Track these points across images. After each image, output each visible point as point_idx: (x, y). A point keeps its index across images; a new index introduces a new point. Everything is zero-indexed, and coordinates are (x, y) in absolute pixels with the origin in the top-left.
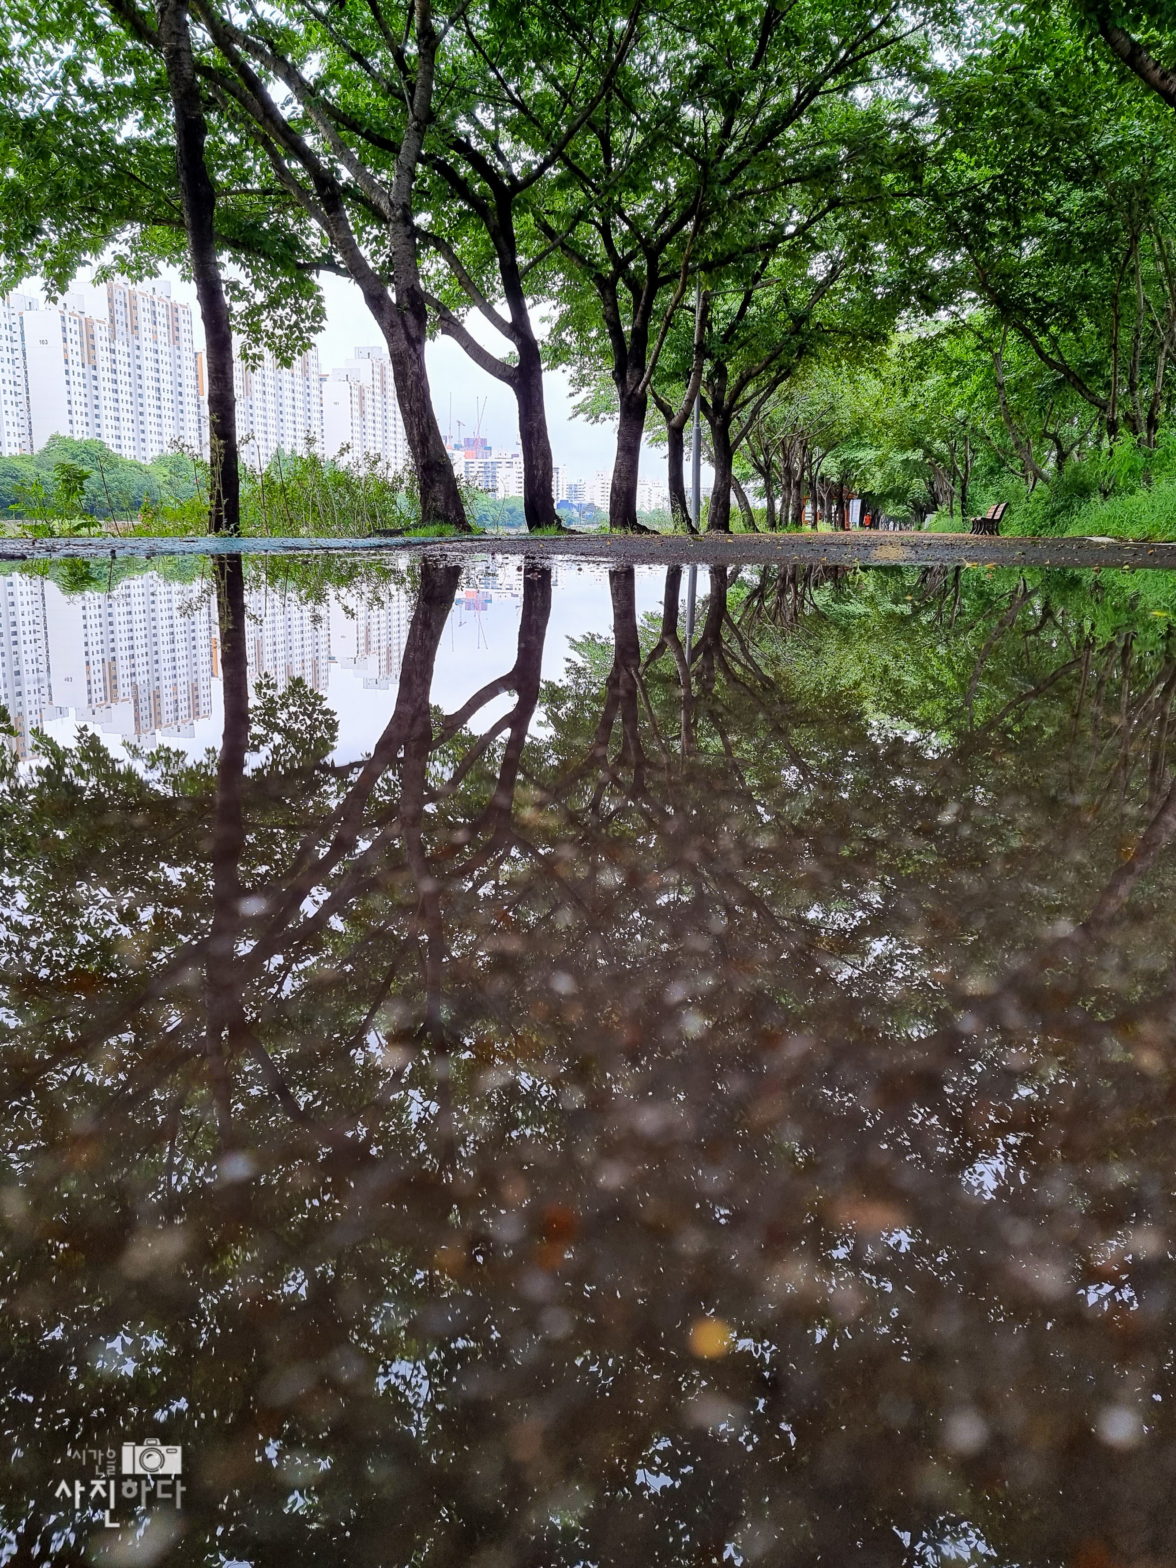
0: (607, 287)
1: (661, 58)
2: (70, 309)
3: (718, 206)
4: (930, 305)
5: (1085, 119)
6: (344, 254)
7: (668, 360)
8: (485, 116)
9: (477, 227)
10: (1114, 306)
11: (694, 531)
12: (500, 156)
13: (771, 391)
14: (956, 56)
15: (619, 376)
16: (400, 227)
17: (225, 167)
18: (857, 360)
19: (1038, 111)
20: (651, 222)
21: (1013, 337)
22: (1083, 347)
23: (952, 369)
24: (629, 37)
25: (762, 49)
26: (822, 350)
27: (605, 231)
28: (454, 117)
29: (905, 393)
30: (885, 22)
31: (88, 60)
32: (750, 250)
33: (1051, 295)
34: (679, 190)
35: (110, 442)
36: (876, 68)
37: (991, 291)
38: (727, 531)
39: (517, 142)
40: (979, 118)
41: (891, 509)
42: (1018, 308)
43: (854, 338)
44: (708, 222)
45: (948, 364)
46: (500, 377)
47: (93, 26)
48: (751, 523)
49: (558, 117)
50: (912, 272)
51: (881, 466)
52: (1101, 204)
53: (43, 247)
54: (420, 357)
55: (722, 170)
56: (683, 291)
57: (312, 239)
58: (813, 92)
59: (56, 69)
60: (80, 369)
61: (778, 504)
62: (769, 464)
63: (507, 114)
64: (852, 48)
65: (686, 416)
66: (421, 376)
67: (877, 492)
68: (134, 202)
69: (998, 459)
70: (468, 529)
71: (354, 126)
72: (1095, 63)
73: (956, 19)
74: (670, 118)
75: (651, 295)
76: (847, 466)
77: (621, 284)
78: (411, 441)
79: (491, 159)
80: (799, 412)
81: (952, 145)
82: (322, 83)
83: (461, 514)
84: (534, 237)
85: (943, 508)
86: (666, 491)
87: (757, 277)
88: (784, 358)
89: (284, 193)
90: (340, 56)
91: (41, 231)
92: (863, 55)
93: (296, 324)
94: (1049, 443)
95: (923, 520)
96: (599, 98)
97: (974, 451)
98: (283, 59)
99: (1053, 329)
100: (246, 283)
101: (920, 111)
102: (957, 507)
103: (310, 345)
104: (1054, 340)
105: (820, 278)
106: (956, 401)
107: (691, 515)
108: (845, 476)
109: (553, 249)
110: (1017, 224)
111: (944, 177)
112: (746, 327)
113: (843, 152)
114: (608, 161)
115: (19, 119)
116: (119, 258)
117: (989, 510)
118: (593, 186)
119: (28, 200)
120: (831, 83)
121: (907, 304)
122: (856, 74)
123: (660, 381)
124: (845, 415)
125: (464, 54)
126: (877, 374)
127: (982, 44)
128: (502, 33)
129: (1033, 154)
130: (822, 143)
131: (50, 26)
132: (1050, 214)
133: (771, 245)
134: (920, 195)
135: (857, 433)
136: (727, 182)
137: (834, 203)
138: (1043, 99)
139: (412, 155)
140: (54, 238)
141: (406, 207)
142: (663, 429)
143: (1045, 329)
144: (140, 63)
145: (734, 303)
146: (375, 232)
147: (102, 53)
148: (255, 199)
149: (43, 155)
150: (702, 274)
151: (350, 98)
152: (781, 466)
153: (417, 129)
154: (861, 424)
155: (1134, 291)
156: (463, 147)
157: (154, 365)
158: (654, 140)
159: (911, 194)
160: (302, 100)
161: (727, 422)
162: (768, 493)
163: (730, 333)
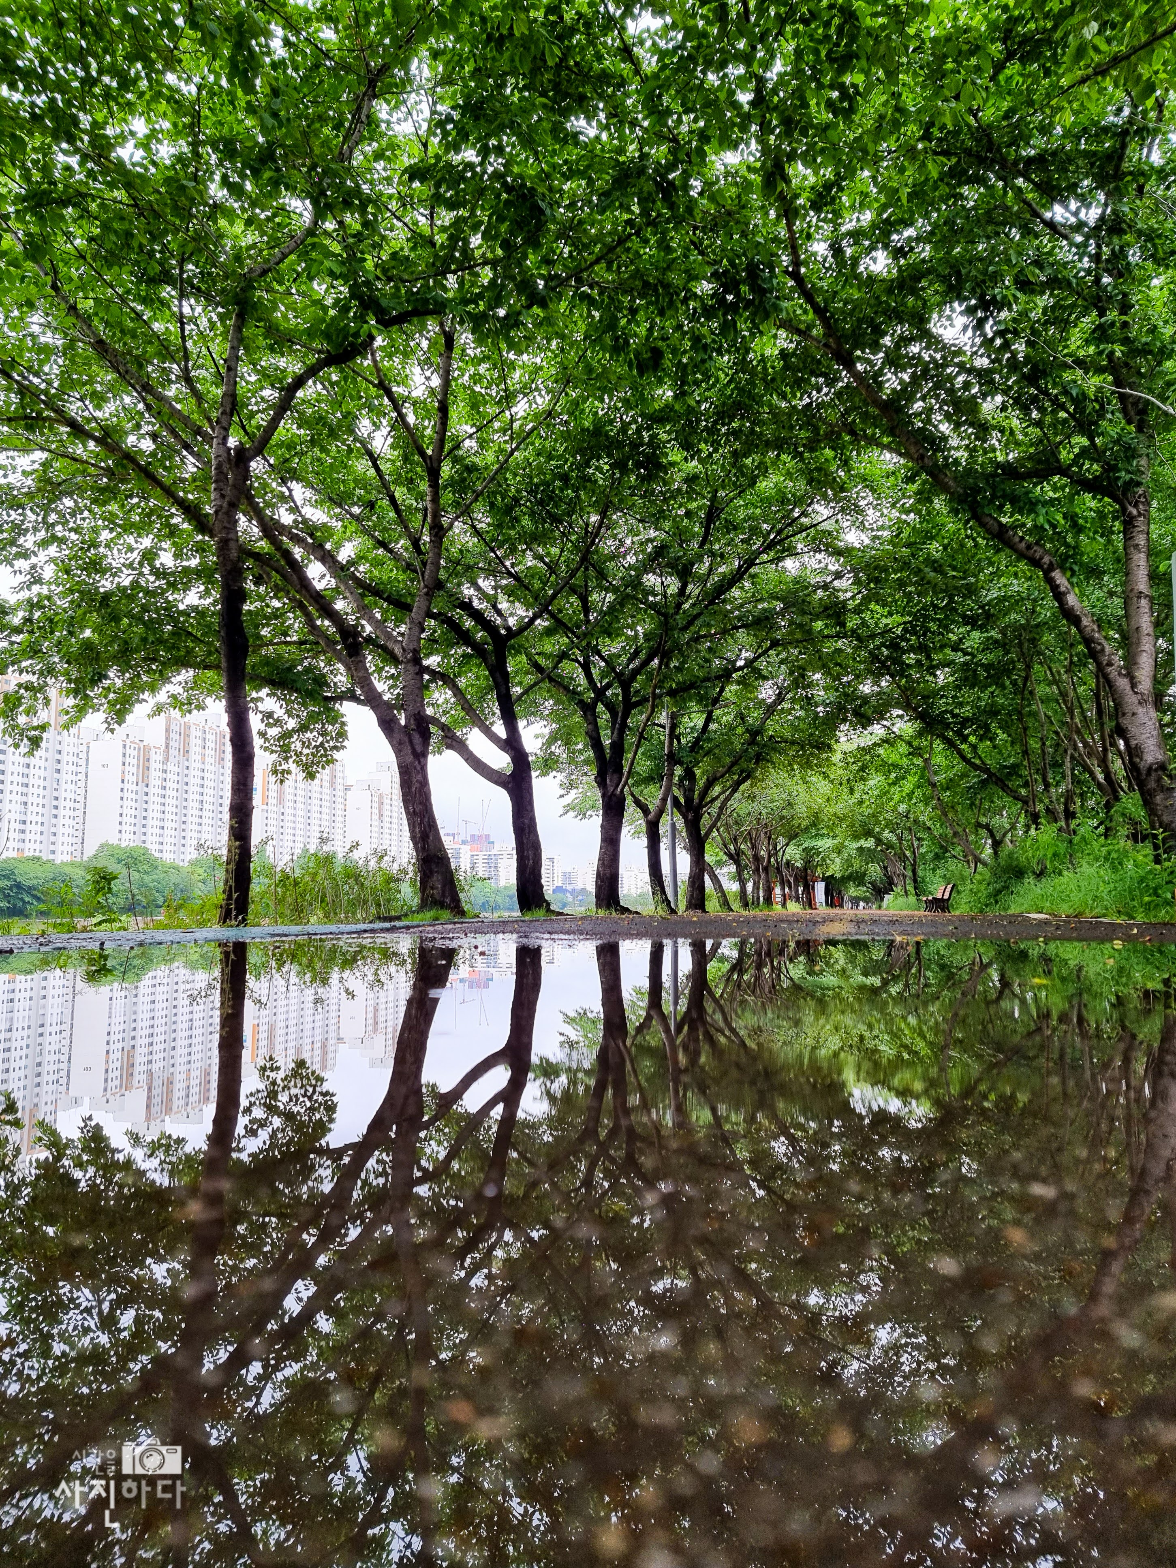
0: (588, 710)
1: (628, 542)
2: (131, 738)
3: (677, 647)
4: (864, 720)
5: (973, 580)
6: (362, 688)
7: (644, 766)
8: (486, 584)
9: (479, 666)
10: (1020, 720)
11: (673, 911)
12: (499, 612)
13: (735, 791)
14: (863, 537)
15: (601, 780)
16: (410, 667)
17: (268, 625)
18: (807, 765)
19: (933, 574)
20: (624, 659)
21: (938, 745)
22: (1000, 753)
23: (889, 771)
24: (600, 527)
25: (707, 533)
26: (775, 757)
27: (586, 667)
28: (459, 585)
29: (852, 791)
30: (804, 514)
31: (161, 549)
32: (707, 679)
33: (966, 711)
34: (645, 635)
35: (153, 848)
36: (800, 546)
37: (915, 710)
38: (704, 910)
39: (512, 602)
40: (887, 580)
41: (853, 891)
42: (940, 722)
43: (802, 747)
44: (670, 659)
45: (887, 768)
46: (496, 783)
47: (168, 525)
48: (725, 903)
49: (545, 584)
50: (846, 695)
51: (839, 853)
52: (996, 641)
53: (108, 689)
54: (424, 768)
55: (680, 619)
56: (653, 711)
57: (339, 677)
58: (751, 563)
59: (135, 556)
60: (134, 787)
61: (750, 887)
62: (739, 852)
63: (504, 582)
64: (779, 532)
65: (661, 812)
66: (424, 783)
67: (838, 875)
68: (189, 652)
69: (942, 847)
70: (463, 913)
71: (377, 592)
72: (974, 540)
73: (859, 511)
74: (636, 583)
75: (626, 715)
76: (809, 854)
77: (600, 707)
78: (413, 838)
79: (490, 615)
80: (761, 807)
81: (866, 600)
82: (352, 563)
83: (456, 901)
84: (527, 673)
85: (898, 889)
86: (647, 877)
87: (716, 701)
88: (744, 764)
89: (317, 643)
90: (370, 544)
91: (106, 677)
92: (788, 537)
93: (322, 744)
94: (983, 832)
95: (882, 899)
96: (578, 569)
97: (919, 839)
98: (321, 546)
99: (972, 739)
100: (280, 713)
101: (838, 575)
102: (910, 888)
103: (333, 761)
104: (974, 747)
105: (769, 701)
106: (896, 797)
107: (670, 897)
108: (808, 862)
109: (542, 680)
110: (928, 657)
111: (864, 623)
112: (709, 740)
113: (779, 606)
114: (586, 615)
115: (97, 592)
116: (174, 697)
117: (939, 890)
118: (573, 633)
119: (98, 653)
120: (764, 557)
121: (844, 720)
122: (784, 551)
123: (637, 784)
124: (801, 810)
125: (471, 541)
126: (826, 776)
127: (882, 528)
128: (499, 526)
129: (935, 606)
130: (761, 600)
131: (133, 525)
132: (955, 649)
133: (725, 675)
134: (845, 636)
135: (814, 824)
136: (685, 628)
137: (775, 644)
138: (937, 566)
139: (422, 613)
140: (119, 682)
141: (416, 652)
142: (642, 823)
143: (965, 739)
144: (204, 550)
145: (698, 720)
146: (393, 671)
147: (174, 544)
148: (293, 648)
149: (115, 618)
150: (667, 698)
151: (376, 573)
152: (750, 853)
153: (427, 594)
154: (817, 818)
155: (1034, 708)
156: (467, 606)
157: (200, 782)
158: (623, 600)
159: (838, 636)
160: (334, 575)
161: (698, 817)
162: (739, 877)
163: (696, 746)
